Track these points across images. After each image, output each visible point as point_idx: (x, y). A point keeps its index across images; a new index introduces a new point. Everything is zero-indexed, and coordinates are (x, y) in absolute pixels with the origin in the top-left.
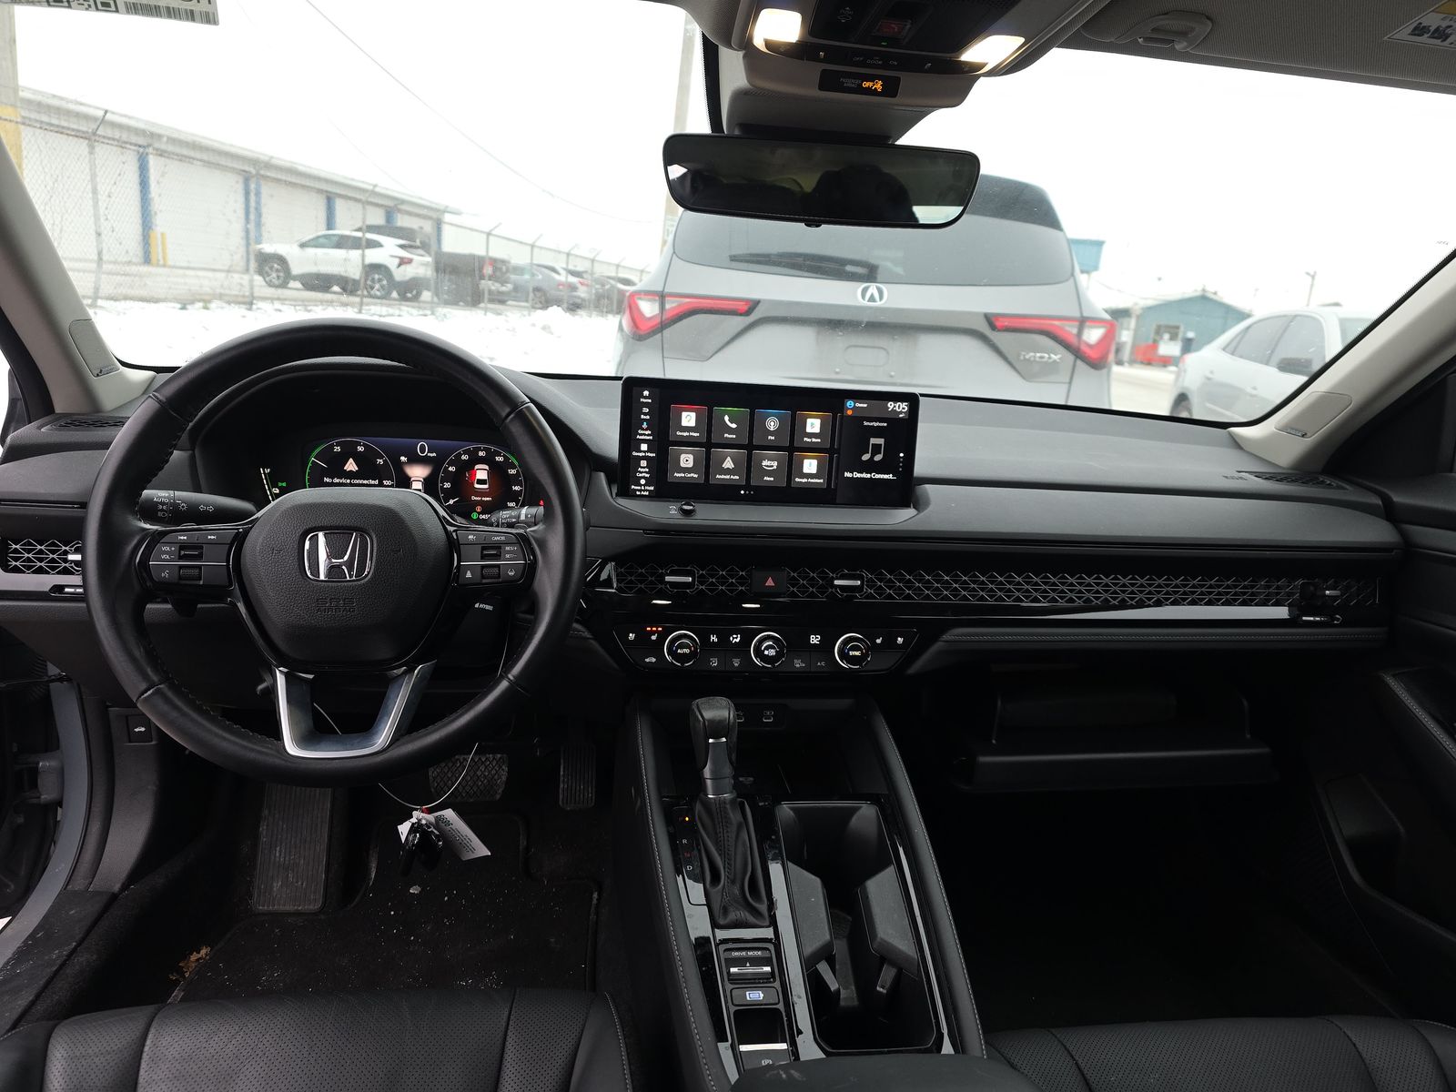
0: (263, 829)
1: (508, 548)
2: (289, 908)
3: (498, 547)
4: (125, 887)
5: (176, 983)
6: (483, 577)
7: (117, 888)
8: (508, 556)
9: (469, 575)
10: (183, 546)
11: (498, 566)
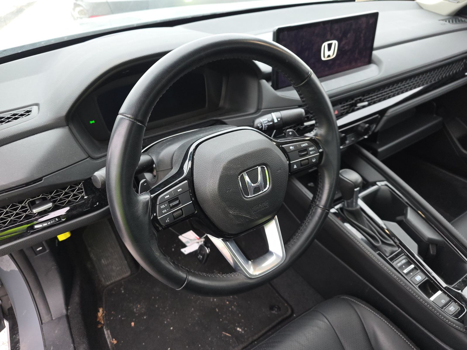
0: (92, 255)
1: (310, 149)
2: (119, 278)
3: (305, 149)
4: (67, 310)
5: (102, 327)
6: (301, 165)
7: (64, 312)
8: (311, 153)
9: (295, 167)
10: (170, 201)
11: (308, 159)
